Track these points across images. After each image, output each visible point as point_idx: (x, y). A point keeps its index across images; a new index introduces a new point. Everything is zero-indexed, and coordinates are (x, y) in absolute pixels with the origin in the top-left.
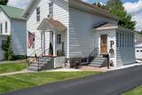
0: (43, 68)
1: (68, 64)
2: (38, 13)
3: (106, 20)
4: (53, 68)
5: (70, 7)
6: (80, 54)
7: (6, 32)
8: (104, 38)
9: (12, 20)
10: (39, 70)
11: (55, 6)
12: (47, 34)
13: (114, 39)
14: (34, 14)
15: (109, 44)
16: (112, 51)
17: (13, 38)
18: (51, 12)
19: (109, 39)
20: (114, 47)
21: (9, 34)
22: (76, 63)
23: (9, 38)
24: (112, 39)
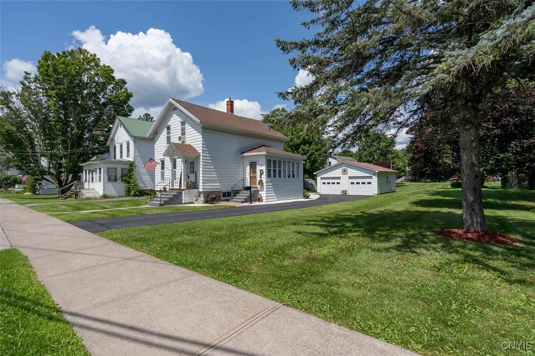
0: (166, 203)
1: (202, 198)
2: (169, 133)
3: (261, 142)
4: (181, 203)
5: (203, 128)
6: (216, 186)
7: (128, 156)
8: (253, 166)
9: (136, 139)
10: (161, 205)
11: (187, 126)
12: (179, 162)
13: (264, 168)
14: (164, 134)
15: (258, 174)
16: (261, 182)
17: (137, 164)
18: (183, 134)
19: (259, 168)
20: (264, 178)
21: (131, 159)
22: (211, 197)
23: (132, 164)
24: (261, 168)
